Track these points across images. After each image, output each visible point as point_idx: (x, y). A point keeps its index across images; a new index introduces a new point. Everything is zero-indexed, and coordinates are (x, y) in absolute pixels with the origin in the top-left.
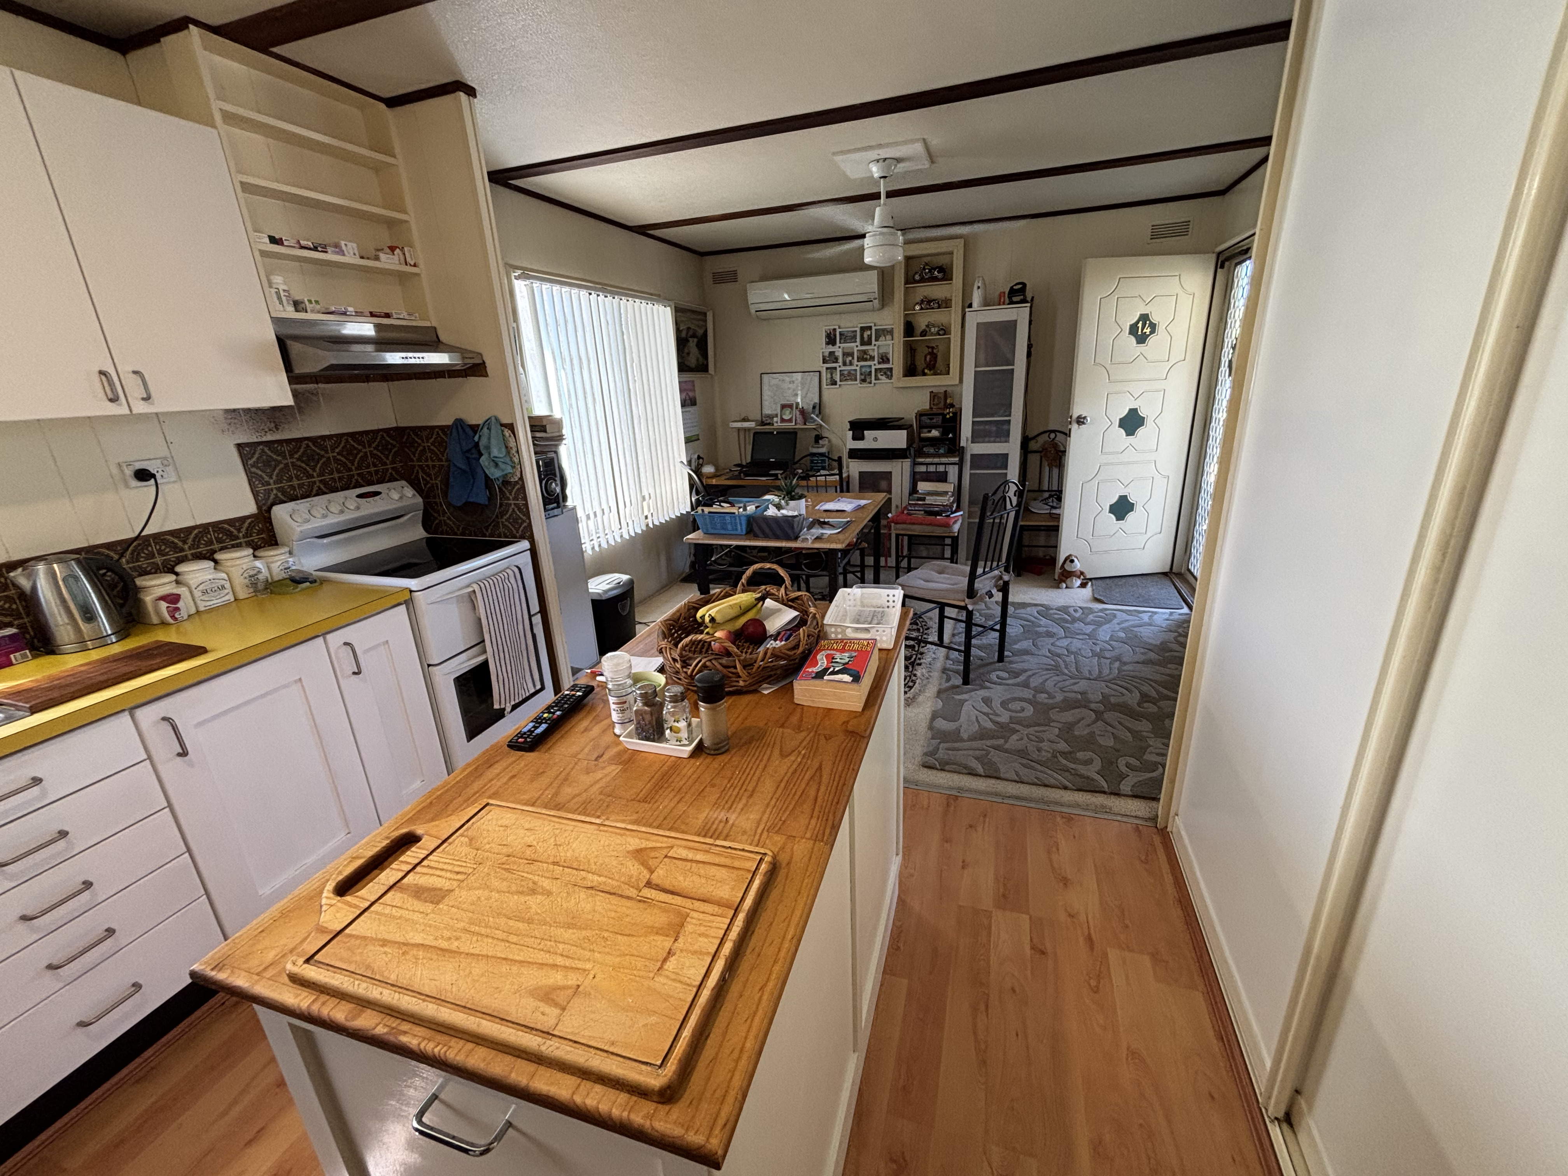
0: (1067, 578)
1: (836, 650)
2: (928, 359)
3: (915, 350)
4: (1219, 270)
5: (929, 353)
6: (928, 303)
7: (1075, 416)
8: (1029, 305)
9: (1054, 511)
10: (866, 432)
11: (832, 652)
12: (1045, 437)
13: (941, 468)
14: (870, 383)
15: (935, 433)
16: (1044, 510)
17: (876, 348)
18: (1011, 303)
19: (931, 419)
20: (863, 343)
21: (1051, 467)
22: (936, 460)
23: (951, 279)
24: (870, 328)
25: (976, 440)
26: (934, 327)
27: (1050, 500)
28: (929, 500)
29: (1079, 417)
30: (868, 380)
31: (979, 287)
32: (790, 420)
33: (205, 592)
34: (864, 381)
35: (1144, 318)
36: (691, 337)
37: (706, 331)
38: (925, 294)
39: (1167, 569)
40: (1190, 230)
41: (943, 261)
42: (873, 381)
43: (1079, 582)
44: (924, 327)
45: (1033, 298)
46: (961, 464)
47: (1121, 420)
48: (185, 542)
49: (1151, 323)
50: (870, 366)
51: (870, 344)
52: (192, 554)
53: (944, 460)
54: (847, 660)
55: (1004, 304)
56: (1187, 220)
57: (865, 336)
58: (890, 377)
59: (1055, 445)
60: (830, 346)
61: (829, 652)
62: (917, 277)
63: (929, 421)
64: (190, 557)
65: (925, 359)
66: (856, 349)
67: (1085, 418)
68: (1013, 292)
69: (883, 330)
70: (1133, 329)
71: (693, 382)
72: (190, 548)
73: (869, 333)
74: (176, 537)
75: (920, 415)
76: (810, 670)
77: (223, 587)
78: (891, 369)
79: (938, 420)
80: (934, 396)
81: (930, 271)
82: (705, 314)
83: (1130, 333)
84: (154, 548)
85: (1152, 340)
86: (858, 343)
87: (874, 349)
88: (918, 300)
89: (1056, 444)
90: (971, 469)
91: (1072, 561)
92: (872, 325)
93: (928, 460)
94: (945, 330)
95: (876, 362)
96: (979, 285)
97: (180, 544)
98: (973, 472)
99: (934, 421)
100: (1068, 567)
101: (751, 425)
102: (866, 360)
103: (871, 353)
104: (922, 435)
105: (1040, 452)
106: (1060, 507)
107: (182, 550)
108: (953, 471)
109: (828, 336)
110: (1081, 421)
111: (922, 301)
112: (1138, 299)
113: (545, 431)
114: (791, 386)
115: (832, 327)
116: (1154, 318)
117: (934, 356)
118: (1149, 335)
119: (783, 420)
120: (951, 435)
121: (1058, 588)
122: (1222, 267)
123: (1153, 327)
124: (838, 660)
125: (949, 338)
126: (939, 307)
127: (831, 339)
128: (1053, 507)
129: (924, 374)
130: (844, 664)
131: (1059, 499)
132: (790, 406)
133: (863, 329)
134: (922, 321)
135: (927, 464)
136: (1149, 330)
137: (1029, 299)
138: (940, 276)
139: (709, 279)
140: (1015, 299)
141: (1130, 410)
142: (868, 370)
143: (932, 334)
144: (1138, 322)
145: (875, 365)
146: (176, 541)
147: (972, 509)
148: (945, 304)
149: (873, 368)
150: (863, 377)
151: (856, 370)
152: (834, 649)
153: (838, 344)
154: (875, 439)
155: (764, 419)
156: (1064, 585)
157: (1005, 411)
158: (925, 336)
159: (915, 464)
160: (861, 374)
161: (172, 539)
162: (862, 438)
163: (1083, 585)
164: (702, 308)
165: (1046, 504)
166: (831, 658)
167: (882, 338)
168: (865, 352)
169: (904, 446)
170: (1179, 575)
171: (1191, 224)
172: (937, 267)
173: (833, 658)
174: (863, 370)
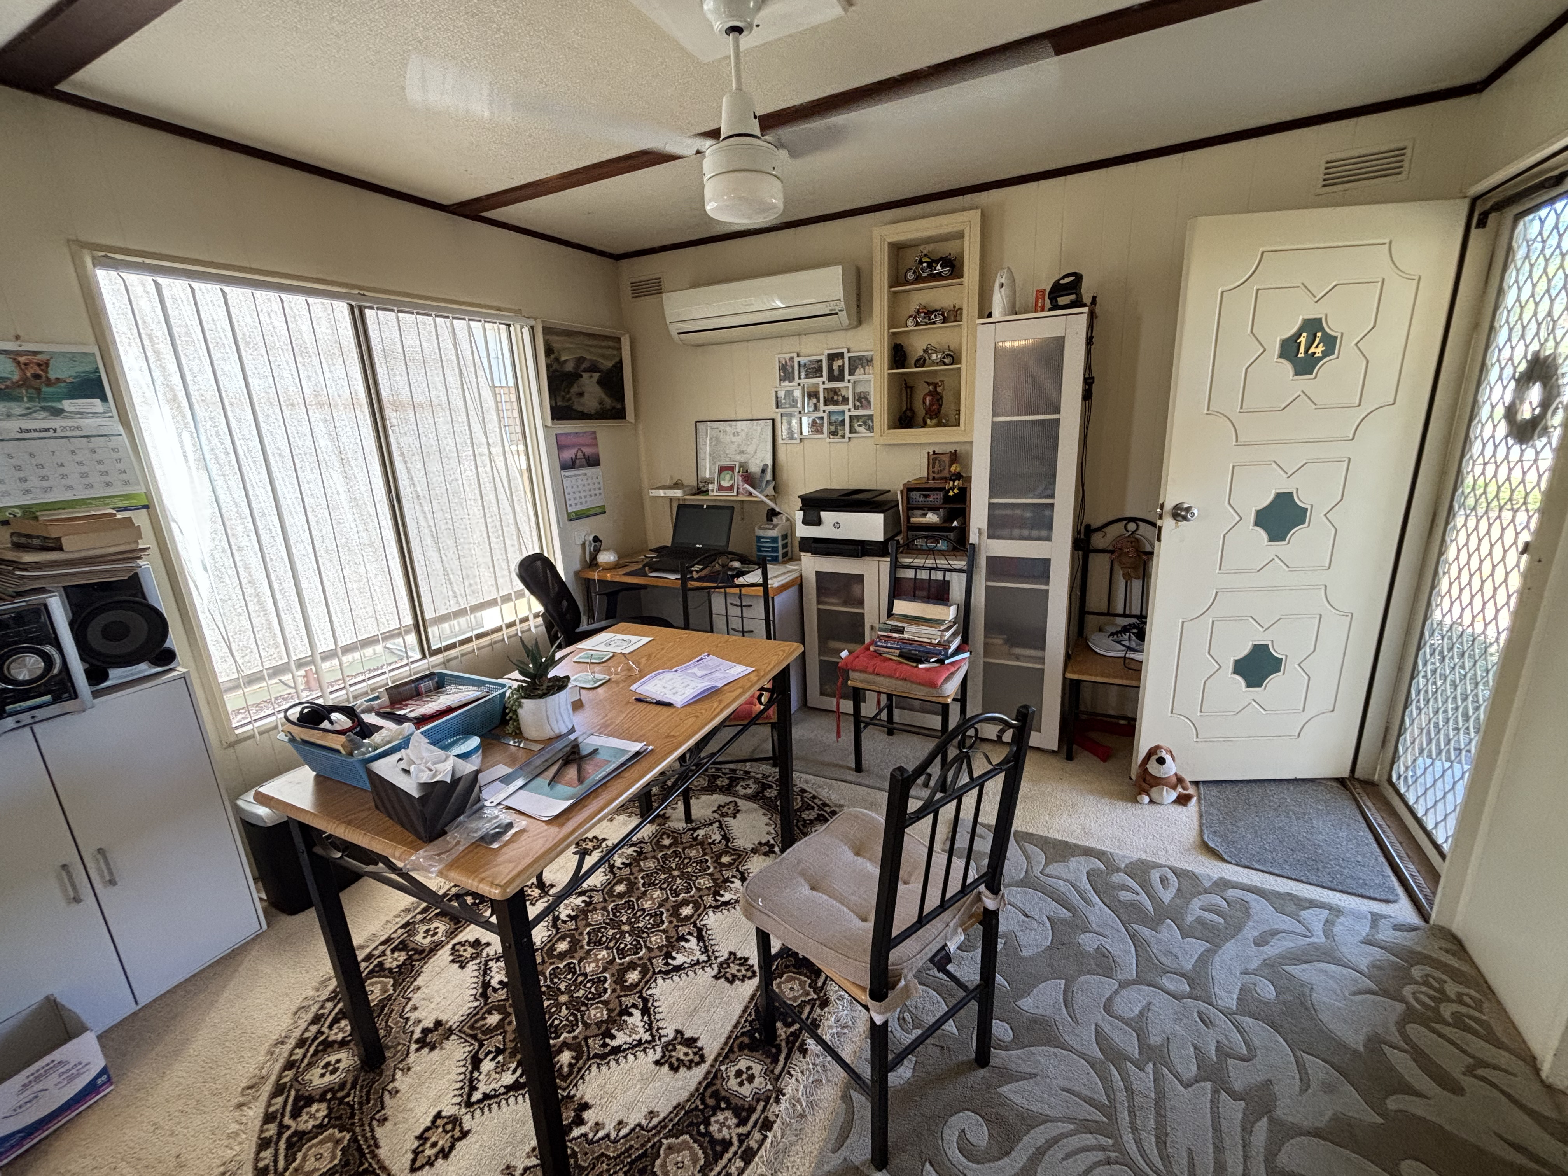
0: (1152, 787)
2: (928, 402)
3: (912, 388)
4: (1474, 232)
5: (930, 393)
6: (927, 314)
7: (1169, 505)
8: (1086, 309)
9: (1132, 655)
10: (823, 514)
12: (1116, 530)
13: (939, 576)
14: (843, 437)
15: (932, 518)
16: (1114, 651)
17: (850, 385)
18: (1055, 307)
19: (926, 496)
20: (832, 378)
21: (1128, 578)
22: (930, 562)
23: (962, 277)
24: (841, 355)
25: (998, 533)
26: (936, 352)
27: (1126, 637)
28: (911, 632)
29: (1177, 507)
30: (840, 433)
31: (1002, 285)
32: (730, 489)
34: (834, 433)
35: (1312, 326)
36: (585, 371)
37: (621, 362)
38: (923, 303)
39: (1345, 774)
40: (1406, 164)
41: (948, 249)
42: (848, 435)
43: (1174, 795)
44: (920, 353)
45: (1094, 298)
46: (970, 572)
47: (1259, 513)
49: (1325, 334)
50: (843, 412)
51: (842, 379)
53: (942, 563)
55: (1043, 310)
56: (1401, 145)
57: (835, 367)
58: (870, 429)
59: (1135, 542)
60: (787, 383)
62: (910, 276)
63: (922, 499)
65: (924, 402)
66: (822, 387)
67: (1188, 509)
68: (1058, 290)
69: (860, 358)
70: (1289, 348)
71: (594, 433)
73: (840, 362)
75: (909, 489)
78: (871, 417)
79: (936, 498)
80: (935, 460)
81: (930, 265)
82: (619, 340)
83: (1281, 356)
85: (1327, 368)
86: (825, 378)
87: (846, 387)
88: (912, 310)
89: (1138, 540)
90: (987, 580)
91: (1161, 761)
92: (845, 350)
93: (919, 561)
94: (953, 357)
95: (851, 406)
96: (1003, 280)
98: (990, 584)
99: (930, 499)
100: (1153, 768)
101: (678, 493)
102: (837, 403)
103: (844, 392)
104: (913, 520)
105: (1112, 552)
106: (1142, 651)
108: (957, 585)
109: (783, 368)
110: (1180, 513)
111: (918, 312)
112: (1302, 292)
113: (61, 549)
114: (734, 439)
115: (788, 356)
116: (1333, 327)
117: (937, 397)
118: (1320, 359)
119: (721, 488)
120: (955, 523)
121: (1136, 801)
122: (1482, 224)
123: (1330, 343)
125: (960, 369)
126: (945, 320)
127: (786, 373)
128: (1130, 649)
129: (924, 425)
131: (1141, 636)
132: (731, 468)
133: (832, 357)
134: (918, 344)
135: (916, 568)
136: (1321, 348)
137: (1087, 299)
138: (946, 271)
139: (627, 290)
140: (1062, 301)
141: (1278, 495)
142: (841, 419)
143: (934, 363)
144: (1298, 335)
145: (848, 410)
147: (990, 641)
148: (952, 315)
149: (847, 414)
150: (833, 428)
151: (822, 418)
153: (797, 380)
154: (837, 526)
155: (701, 485)
156: (1146, 799)
157: (1046, 489)
158: (923, 366)
159: (896, 566)
160: (830, 423)
162: (818, 522)
163: (1183, 800)
164: (616, 332)
165: (1119, 642)
167: (860, 371)
168: (835, 391)
169: (881, 538)
170: (1369, 785)
171: (1408, 152)
172: (941, 259)
174: (833, 418)
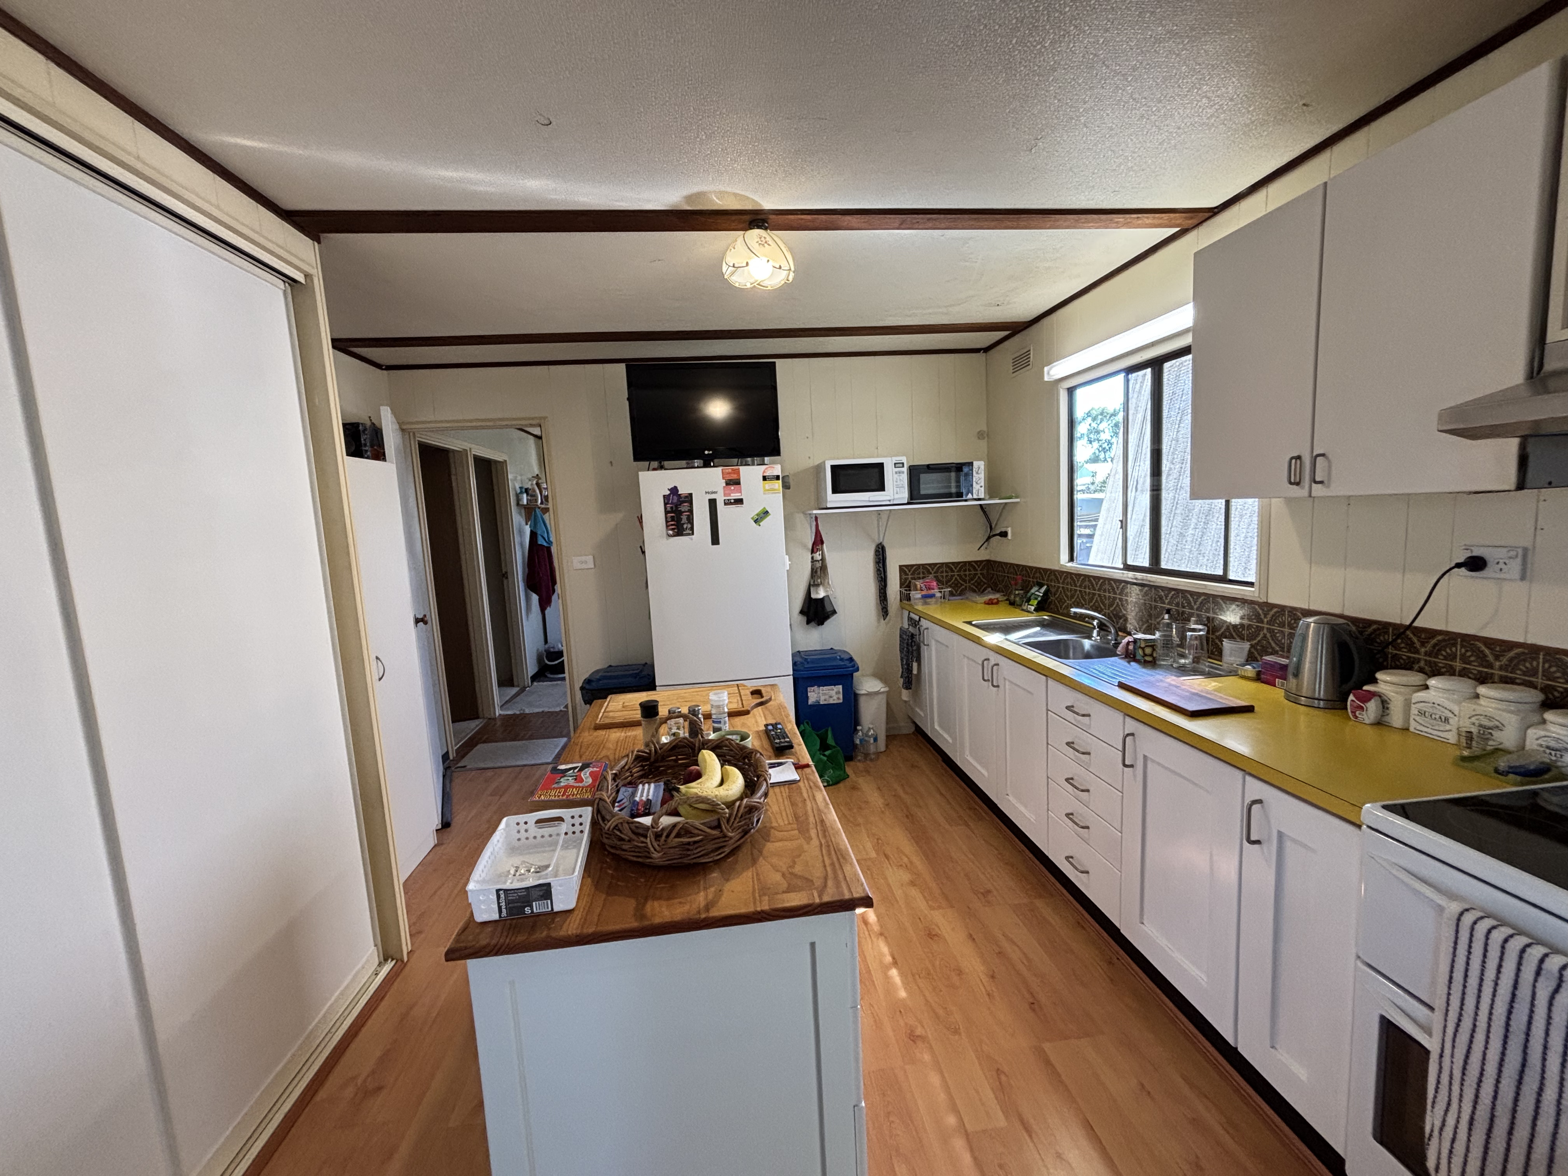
1: (573, 787)
11: (577, 785)
33: (1422, 713)
48: (1497, 658)
52: (1501, 677)
54: (562, 780)
61: (581, 785)
64: (1496, 678)
72: (1501, 668)
74: (1488, 648)
76: (595, 769)
77: (1447, 720)
84: (1459, 650)
97: (1491, 658)
107: (1491, 666)
124: (570, 778)
130: (565, 776)
146: (1487, 651)
152: (576, 787)
161: (1483, 648)
166: (578, 779)
173: (576, 779)
